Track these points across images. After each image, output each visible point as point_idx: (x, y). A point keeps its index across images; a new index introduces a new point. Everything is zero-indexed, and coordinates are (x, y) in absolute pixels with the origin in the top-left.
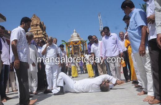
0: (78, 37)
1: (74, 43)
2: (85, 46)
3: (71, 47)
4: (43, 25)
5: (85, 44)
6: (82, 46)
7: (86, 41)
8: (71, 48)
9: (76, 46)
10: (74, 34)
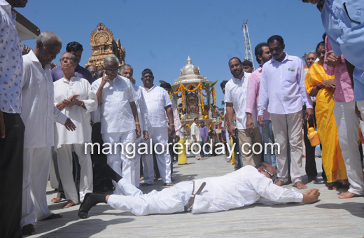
0: (195, 73)
1: (188, 88)
2: (211, 95)
3: (181, 97)
4: (120, 47)
5: (212, 89)
6: (205, 94)
7: (215, 83)
8: (180, 99)
9: (192, 94)
10: (187, 67)
